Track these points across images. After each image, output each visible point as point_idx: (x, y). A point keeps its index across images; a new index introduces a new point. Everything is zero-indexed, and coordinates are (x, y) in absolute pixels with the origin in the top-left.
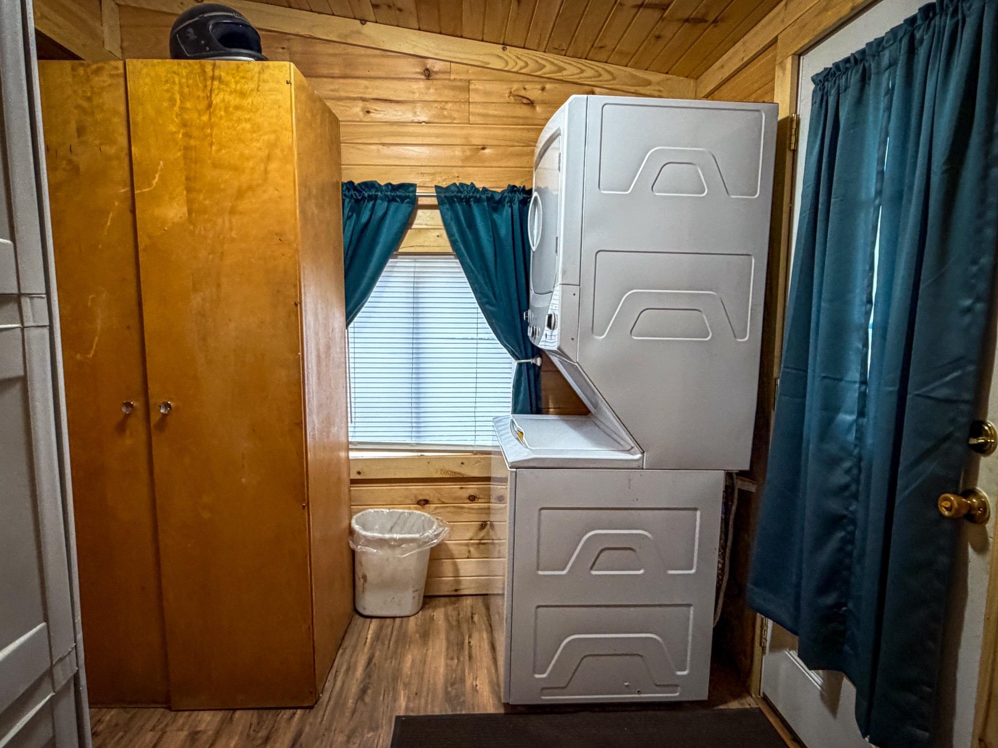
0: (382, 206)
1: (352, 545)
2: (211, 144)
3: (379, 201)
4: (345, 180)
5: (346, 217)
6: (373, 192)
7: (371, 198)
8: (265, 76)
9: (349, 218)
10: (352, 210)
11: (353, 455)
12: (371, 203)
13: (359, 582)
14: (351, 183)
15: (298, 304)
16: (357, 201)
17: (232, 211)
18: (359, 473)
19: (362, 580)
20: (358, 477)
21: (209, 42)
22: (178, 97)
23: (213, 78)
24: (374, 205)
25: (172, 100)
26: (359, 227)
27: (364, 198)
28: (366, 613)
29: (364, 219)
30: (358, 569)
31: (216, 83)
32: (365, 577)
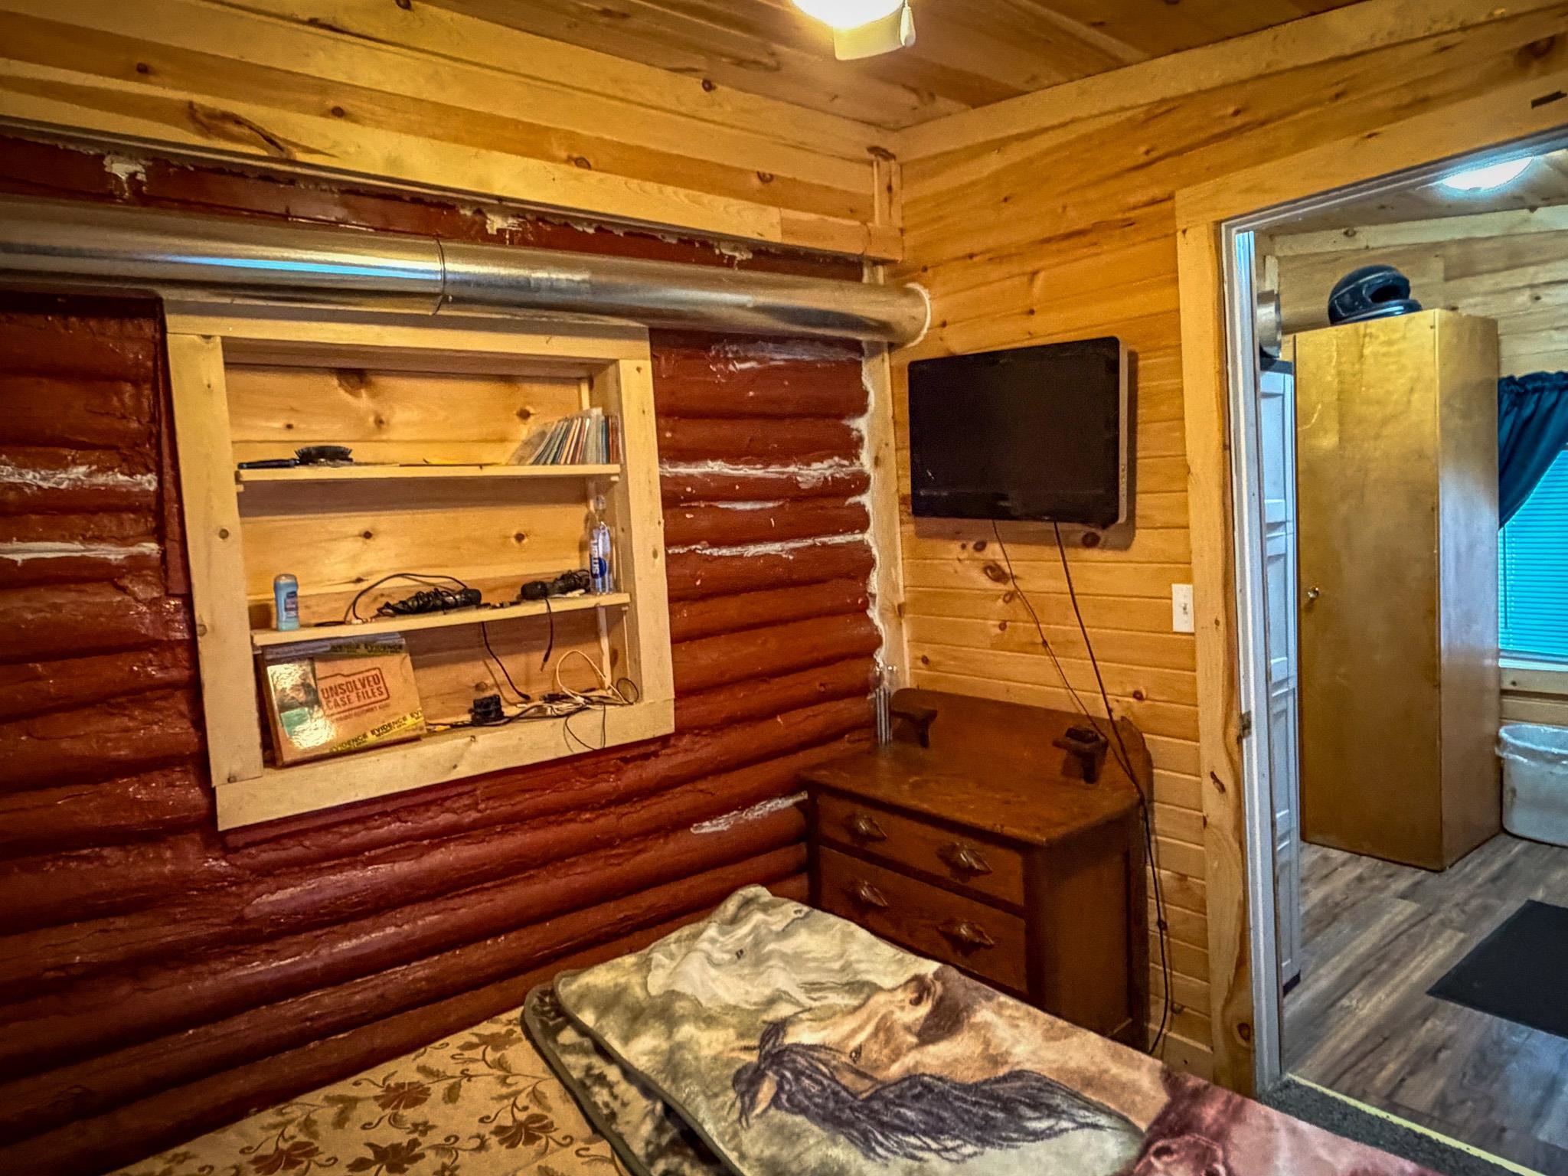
0: (1549, 399)
1: (1497, 751)
2: (1361, 386)
3: (1546, 393)
4: (1505, 374)
5: (1503, 413)
6: (1539, 384)
7: (1535, 390)
8: (1410, 326)
9: (1507, 413)
10: (1513, 404)
11: (1503, 663)
12: (1537, 395)
13: (1507, 798)
14: (1511, 379)
15: (1435, 509)
16: (1518, 395)
17: (1377, 437)
18: (1514, 683)
19: (1510, 794)
20: (1512, 687)
21: (1363, 301)
22: (1335, 354)
23: (1365, 336)
24: (1539, 399)
25: (1330, 358)
26: (1520, 423)
27: (1527, 392)
28: (1515, 831)
29: (1527, 411)
30: (1506, 782)
31: (1367, 339)
32: (1514, 791)
